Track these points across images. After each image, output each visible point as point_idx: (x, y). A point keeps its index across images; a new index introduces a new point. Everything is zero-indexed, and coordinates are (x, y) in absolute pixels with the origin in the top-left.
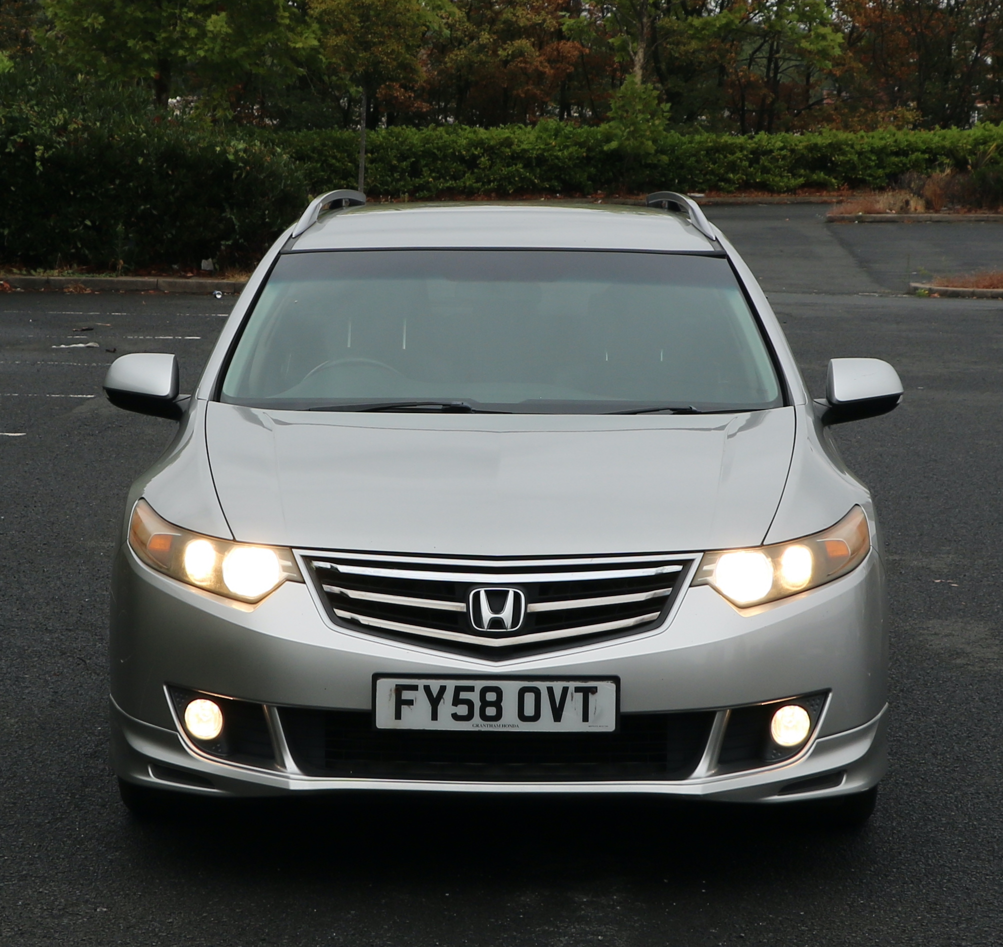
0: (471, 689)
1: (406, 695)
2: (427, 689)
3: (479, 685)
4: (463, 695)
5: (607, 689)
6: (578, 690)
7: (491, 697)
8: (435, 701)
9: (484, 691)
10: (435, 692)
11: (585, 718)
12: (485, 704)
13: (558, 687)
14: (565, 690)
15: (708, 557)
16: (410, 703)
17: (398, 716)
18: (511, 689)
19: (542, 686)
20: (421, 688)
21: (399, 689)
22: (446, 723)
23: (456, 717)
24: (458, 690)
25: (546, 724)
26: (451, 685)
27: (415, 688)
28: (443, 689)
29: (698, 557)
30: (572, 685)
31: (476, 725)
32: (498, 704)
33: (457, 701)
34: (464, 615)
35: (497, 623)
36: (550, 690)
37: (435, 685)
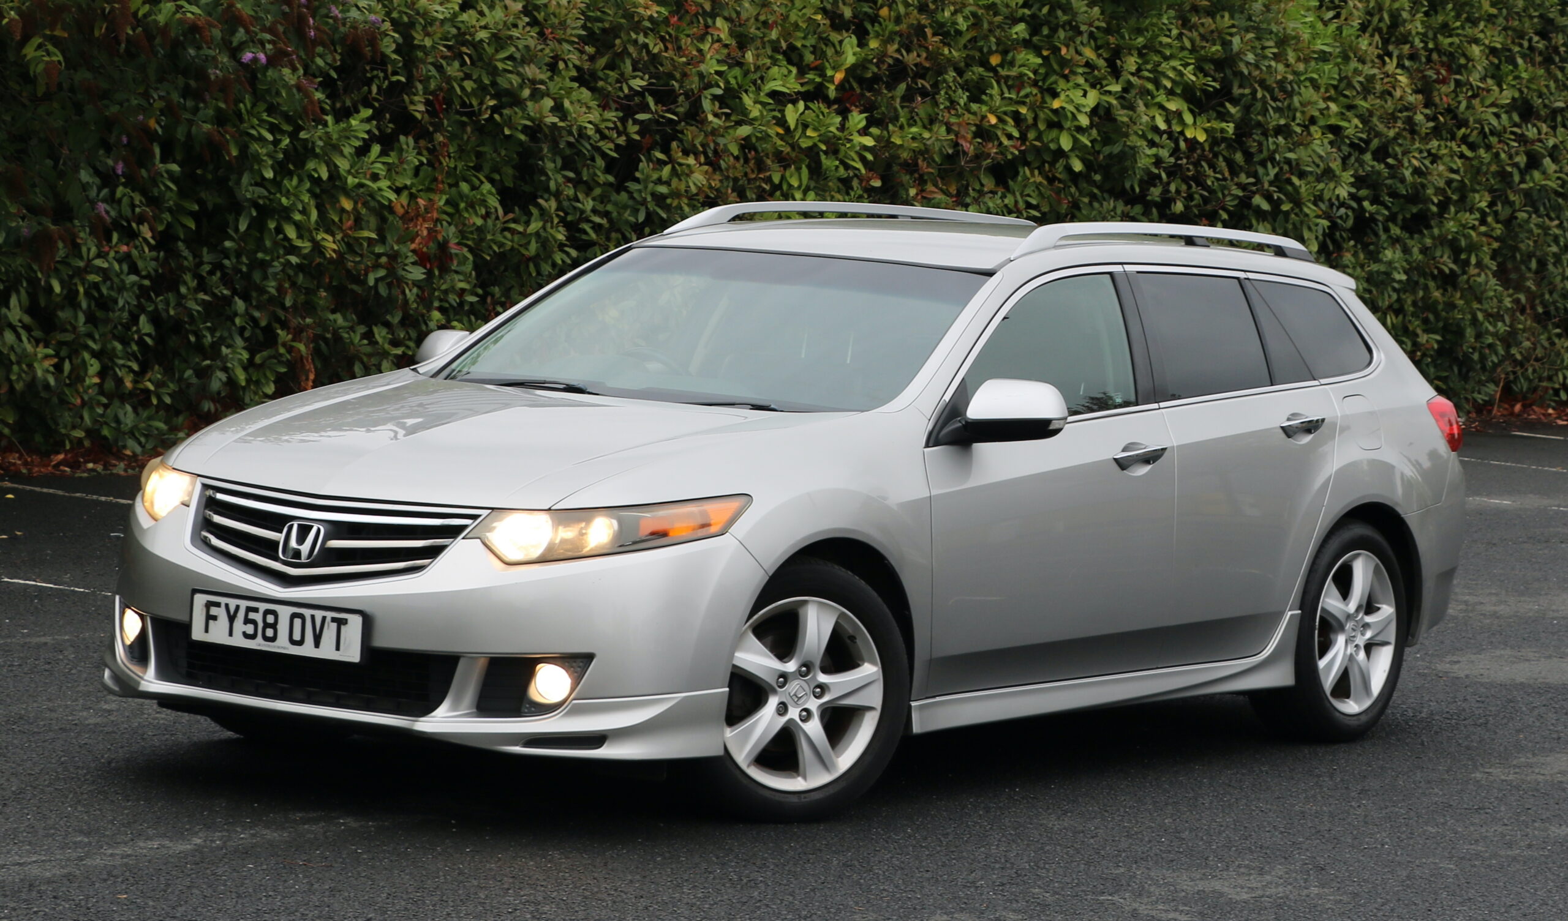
0: (256, 610)
1: (214, 611)
2: (227, 606)
3: (263, 607)
4: (252, 616)
5: (355, 623)
6: (334, 620)
7: (270, 619)
8: (232, 619)
9: (267, 612)
10: (232, 609)
11: (338, 648)
12: (266, 625)
13: (319, 614)
14: (324, 618)
15: (495, 513)
16: (215, 618)
17: (207, 631)
18: (285, 612)
19: (308, 613)
20: (223, 606)
21: (209, 605)
22: (239, 641)
23: (246, 636)
24: (249, 609)
25: (308, 650)
26: (244, 604)
27: (218, 605)
28: (238, 607)
29: (485, 513)
30: (330, 615)
31: (258, 644)
32: (274, 626)
33: (247, 621)
34: (275, 544)
35: (297, 554)
36: (313, 617)
37: (233, 603)
